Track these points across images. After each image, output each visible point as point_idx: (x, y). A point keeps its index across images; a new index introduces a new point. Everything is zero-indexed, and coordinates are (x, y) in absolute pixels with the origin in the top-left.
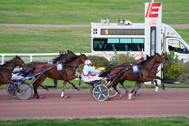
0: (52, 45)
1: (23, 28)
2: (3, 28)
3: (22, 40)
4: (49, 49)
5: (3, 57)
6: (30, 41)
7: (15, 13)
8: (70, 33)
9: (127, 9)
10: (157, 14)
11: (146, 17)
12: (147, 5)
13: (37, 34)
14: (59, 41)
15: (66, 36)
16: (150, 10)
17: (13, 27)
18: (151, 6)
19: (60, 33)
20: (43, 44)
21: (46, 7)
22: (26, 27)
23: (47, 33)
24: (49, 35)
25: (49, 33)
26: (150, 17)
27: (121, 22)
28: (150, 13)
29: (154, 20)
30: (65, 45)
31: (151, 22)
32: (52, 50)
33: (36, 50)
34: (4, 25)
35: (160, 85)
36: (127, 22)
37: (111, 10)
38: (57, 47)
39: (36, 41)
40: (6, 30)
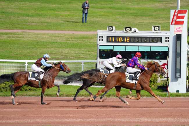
0: (75, 52)
1: (44, 34)
2: (25, 34)
3: (44, 47)
4: (71, 56)
5: (26, 63)
6: (52, 47)
7: (36, 19)
8: (92, 40)
9: (149, 16)
10: (183, 22)
11: (171, 24)
12: (172, 12)
13: (59, 40)
14: (81, 48)
15: (88, 43)
16: (175, 17)
17: (35, 34)
18: (177, 13)
19: (82, 40)
20: (66, 51)
21: (67, 13)
22: (48, 34)
23: (69, 39)
24: (72, 42)
25: (71, 40)
26: (175, 24)
27: (128, 29)
28: (176, 20)
29: (180, 27)
30: (88, 52)
31: (176, 29)
32: (75, 57)
33: (58, 57)
34: (26, 31)
35: (186, 93)
36: (133, 30)
37: (133, 17)
38: (79, 54)
39: (58, 48)
40: (28, 36)
